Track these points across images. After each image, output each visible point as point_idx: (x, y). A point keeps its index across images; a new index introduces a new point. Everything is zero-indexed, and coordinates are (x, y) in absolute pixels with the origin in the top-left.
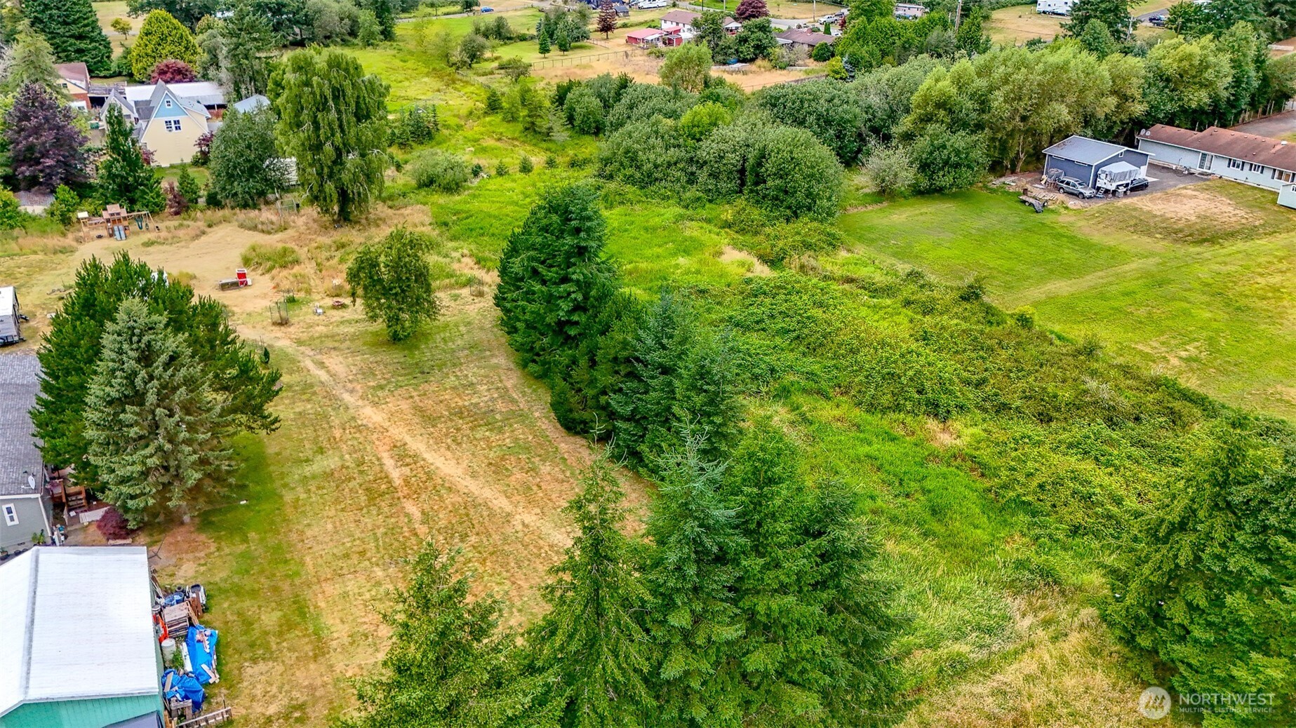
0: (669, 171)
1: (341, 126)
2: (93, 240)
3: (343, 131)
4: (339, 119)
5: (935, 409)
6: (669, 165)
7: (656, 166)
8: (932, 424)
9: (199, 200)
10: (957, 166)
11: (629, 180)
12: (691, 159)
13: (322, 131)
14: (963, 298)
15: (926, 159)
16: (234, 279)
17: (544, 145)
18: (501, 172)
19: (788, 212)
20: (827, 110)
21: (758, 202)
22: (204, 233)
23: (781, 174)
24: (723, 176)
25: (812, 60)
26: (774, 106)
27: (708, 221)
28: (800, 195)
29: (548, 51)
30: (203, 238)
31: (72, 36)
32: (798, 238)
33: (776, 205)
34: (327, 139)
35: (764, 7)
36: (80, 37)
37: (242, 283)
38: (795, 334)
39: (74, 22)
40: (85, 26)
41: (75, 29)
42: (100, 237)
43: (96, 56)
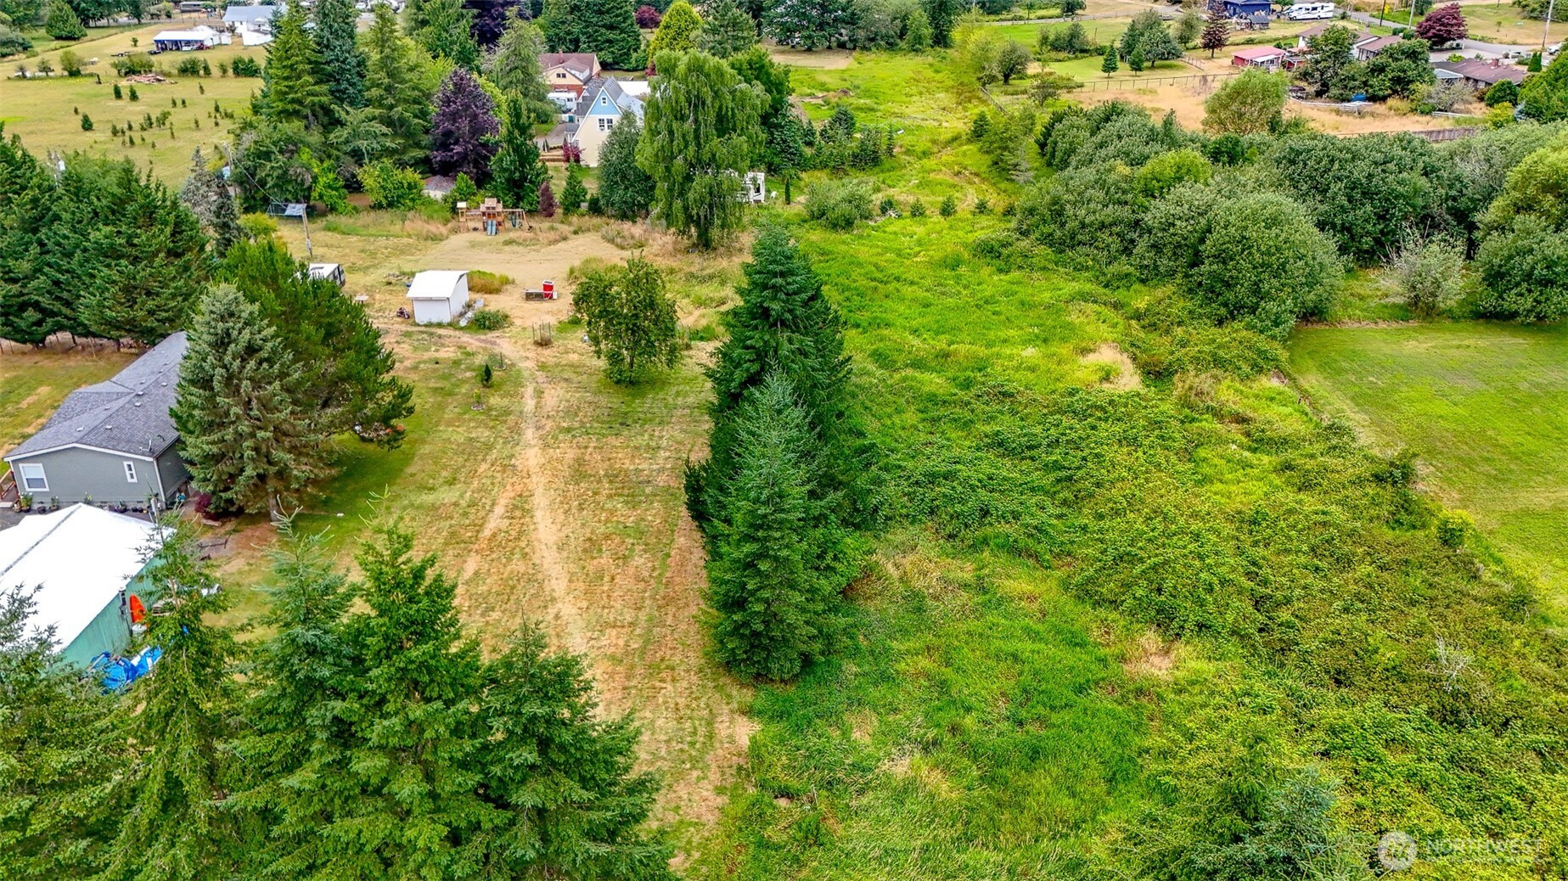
0: (1099, 234)
1: (697, 137)
2: (468, 230)
3: (698, 145)
4: (697, 131)
5: (1165, 620)
6: (1102, 226)
7: (1083, 226)
8: (1150, 639)
9: (583, 204)
10: (1547, 283)
11: (1048, 240)
12: (1137, 222)
13: (675, 143)
14: (1379, 479)
15: (1500, 266)
16: (540, 290)
17: (1003, 185)
18: (917, 212)
19: (1223, 311)
20: (1370, 176)
21: (1190, 291)
22: (565, 239)
23: (1222, 258)
24: (1168, 251)
25: (1483, 105)
26: (1292, 162)
27: (1116, 306)
28: (1242, 291)
29: (1114, 69)
30: (561, 245)
31: (604, 26)
32: (1206, 348)
33: (1210, 299)
34: (680, 152)
35: (1459, 25)
36: (611, 27)
37: (547, 295)
38: (1064, 473)
39: (608, 12)
40: (617, 16)
41: (607, 19)
42: (475, 229)
43: (623, 48)
